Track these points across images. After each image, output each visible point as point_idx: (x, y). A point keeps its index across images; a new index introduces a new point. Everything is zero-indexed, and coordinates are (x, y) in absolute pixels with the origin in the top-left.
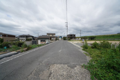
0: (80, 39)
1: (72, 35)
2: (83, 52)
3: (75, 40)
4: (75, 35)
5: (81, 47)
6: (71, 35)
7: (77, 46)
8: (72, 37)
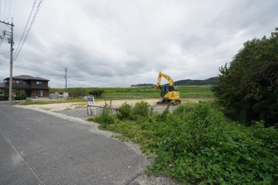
0: (66, 95)
1: (35, 81)
2: (108, 134)
3: (47, 99)
4: (46, 82)
5: (90, 120)
6: (30, 81)
7: (72, 118)
8: (33, 86)
